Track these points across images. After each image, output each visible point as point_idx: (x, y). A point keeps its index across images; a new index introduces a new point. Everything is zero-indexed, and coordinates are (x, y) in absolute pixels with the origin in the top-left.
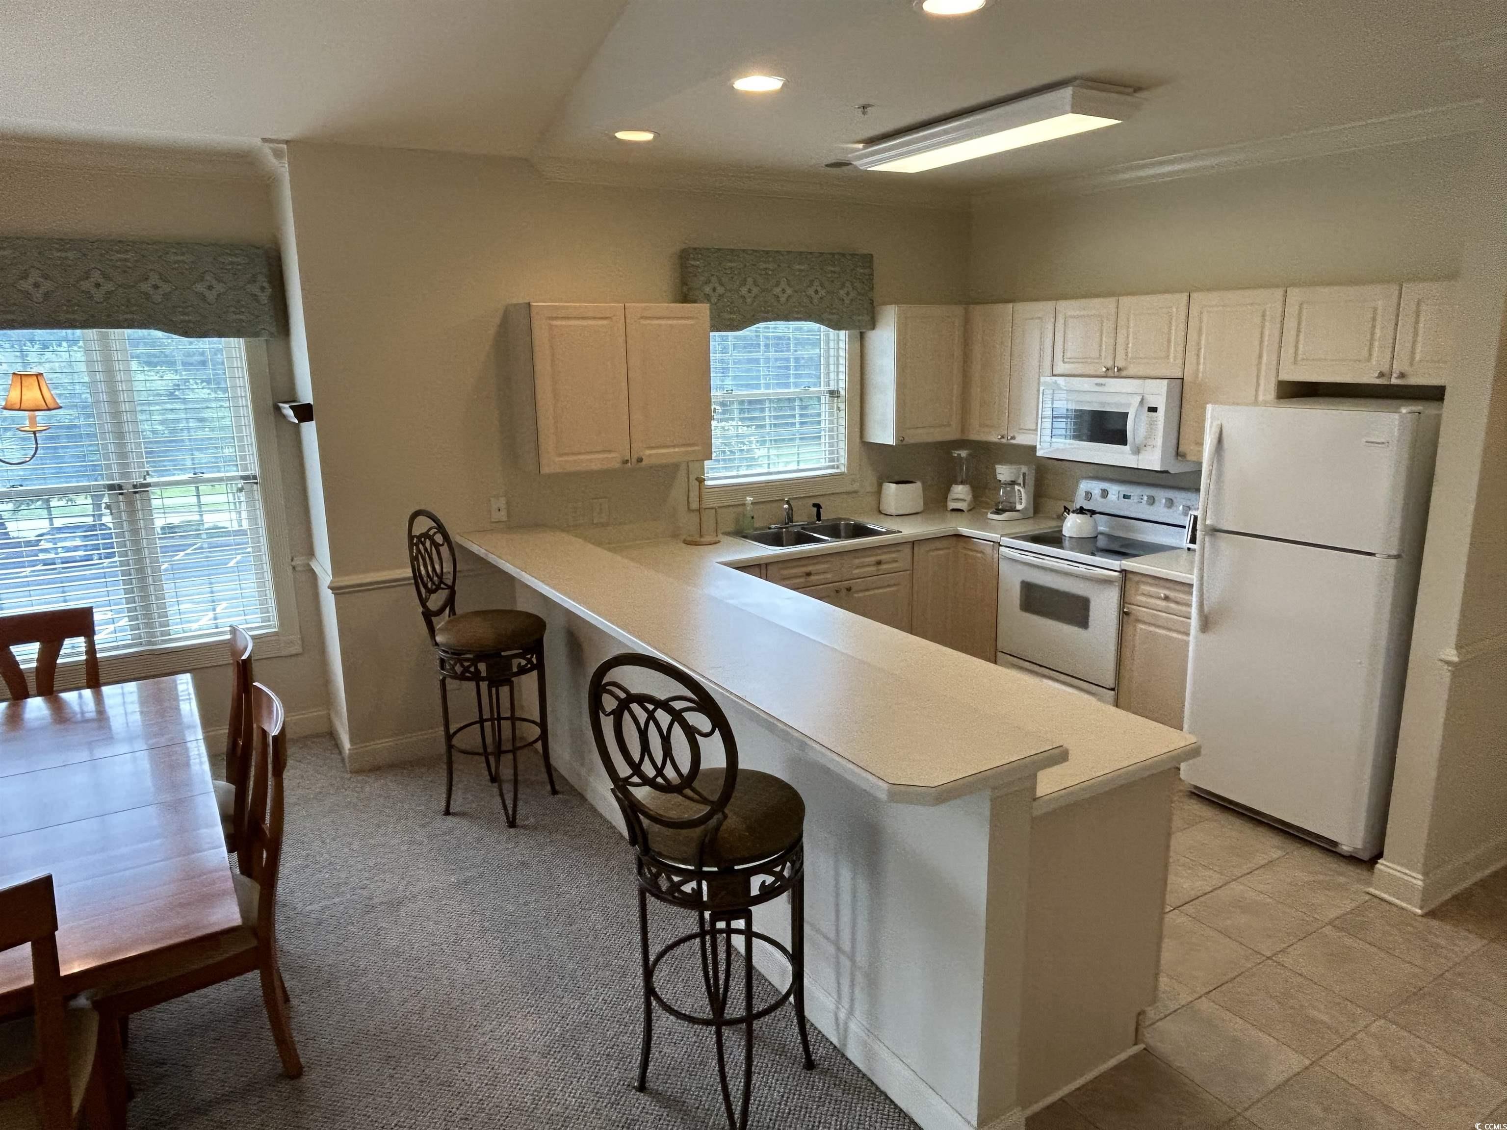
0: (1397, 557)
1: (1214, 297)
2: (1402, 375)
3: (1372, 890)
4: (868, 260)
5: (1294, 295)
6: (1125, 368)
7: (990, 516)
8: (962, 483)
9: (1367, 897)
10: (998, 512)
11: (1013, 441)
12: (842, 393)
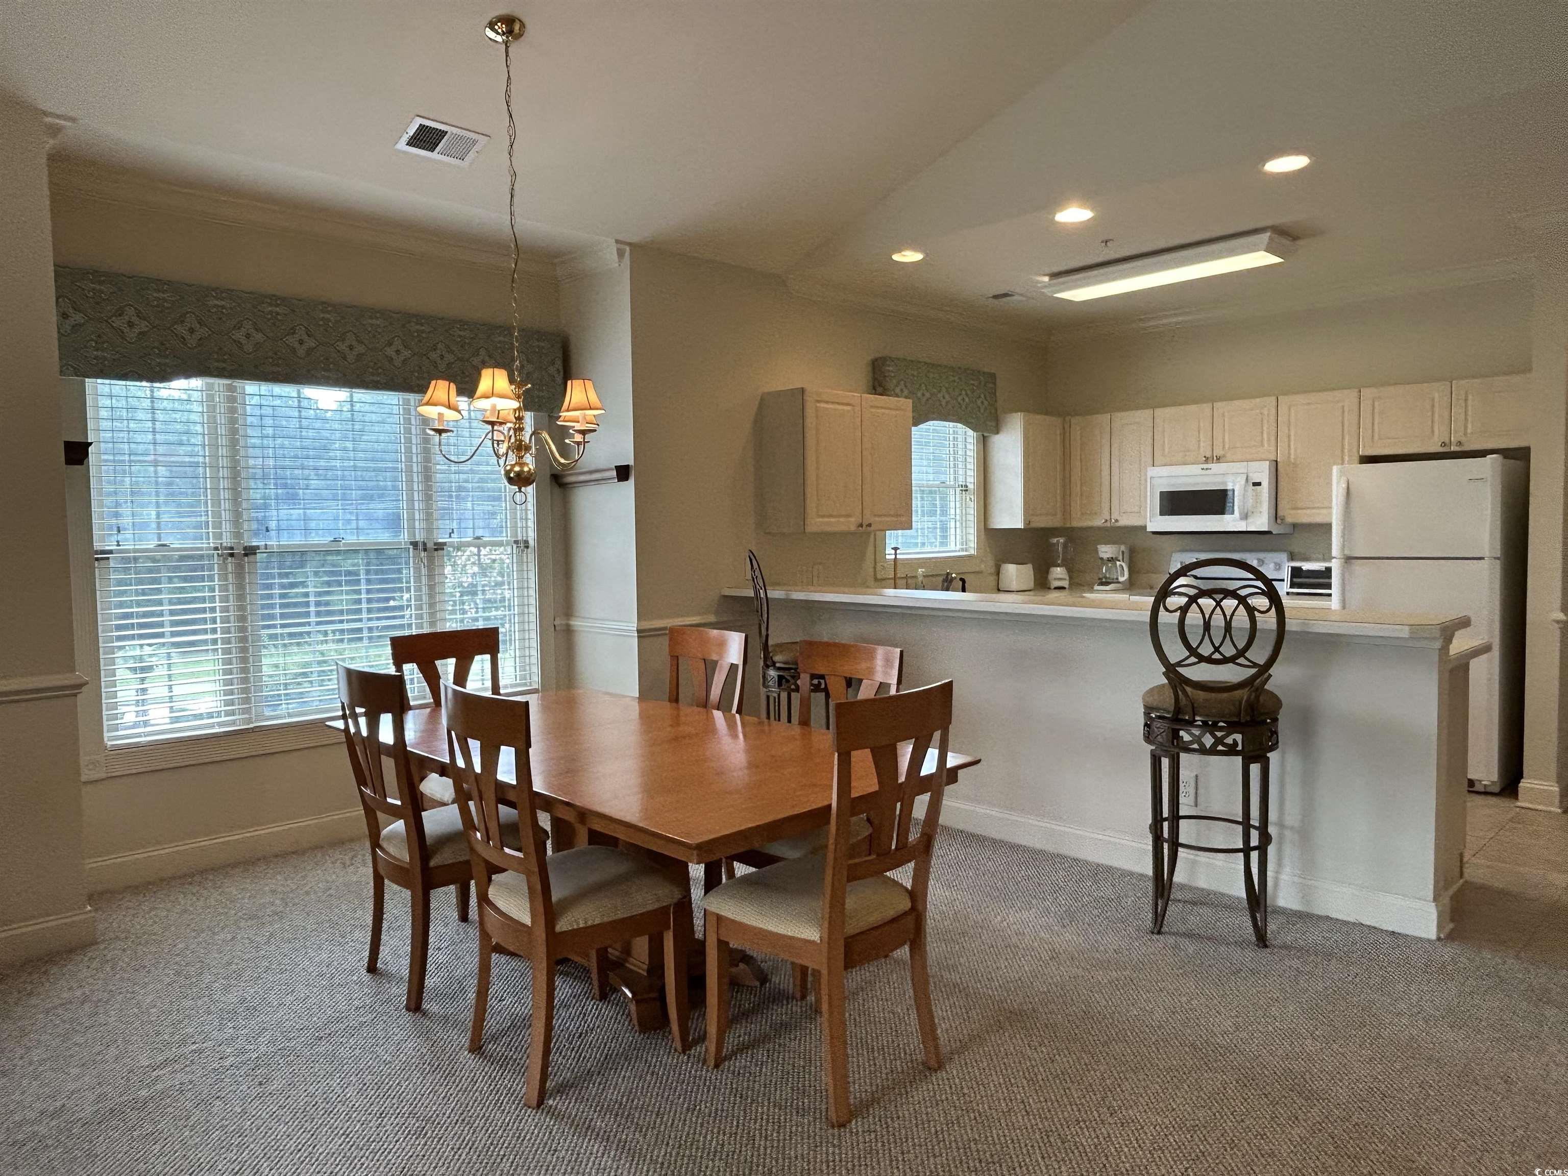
0: (1498, 558)
1: (1300, 399)
2: (1460, 443)
3: (1519, 804)
4: (993, 376)
5: (1367, 393)
6: (1224, 456)
7: (1096, 587)
8: (1058, 566)
9: (1518, 809)
10: (1102, 584)
11: (1118, 524)
12: (971, 486)
